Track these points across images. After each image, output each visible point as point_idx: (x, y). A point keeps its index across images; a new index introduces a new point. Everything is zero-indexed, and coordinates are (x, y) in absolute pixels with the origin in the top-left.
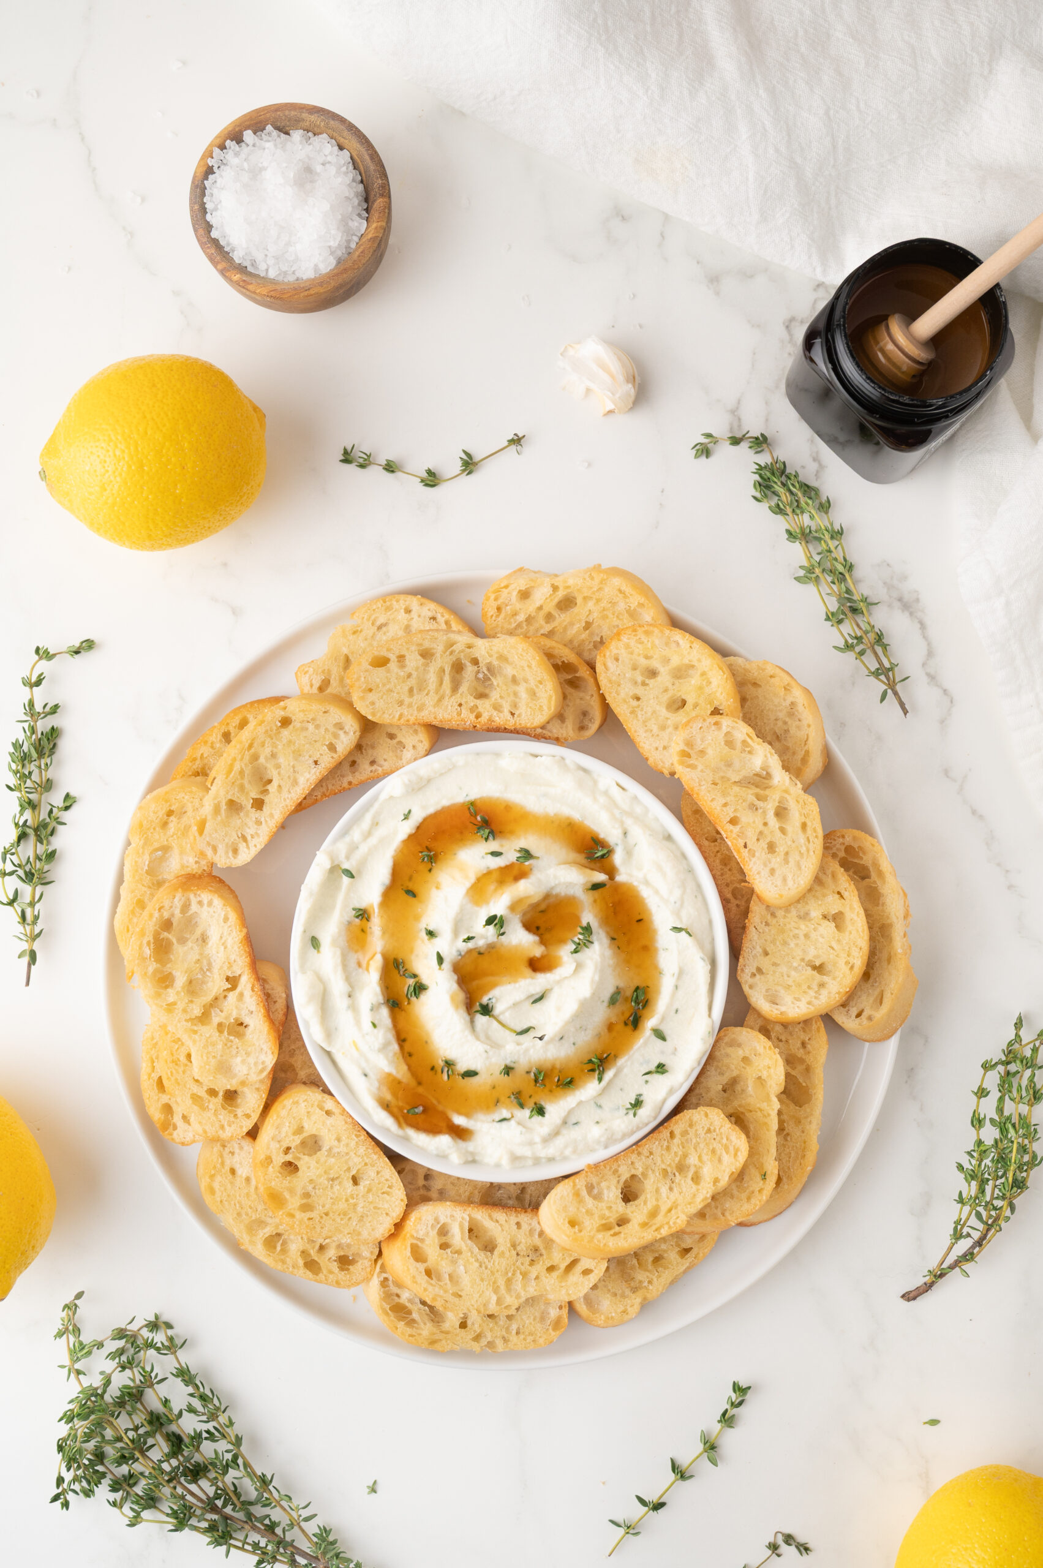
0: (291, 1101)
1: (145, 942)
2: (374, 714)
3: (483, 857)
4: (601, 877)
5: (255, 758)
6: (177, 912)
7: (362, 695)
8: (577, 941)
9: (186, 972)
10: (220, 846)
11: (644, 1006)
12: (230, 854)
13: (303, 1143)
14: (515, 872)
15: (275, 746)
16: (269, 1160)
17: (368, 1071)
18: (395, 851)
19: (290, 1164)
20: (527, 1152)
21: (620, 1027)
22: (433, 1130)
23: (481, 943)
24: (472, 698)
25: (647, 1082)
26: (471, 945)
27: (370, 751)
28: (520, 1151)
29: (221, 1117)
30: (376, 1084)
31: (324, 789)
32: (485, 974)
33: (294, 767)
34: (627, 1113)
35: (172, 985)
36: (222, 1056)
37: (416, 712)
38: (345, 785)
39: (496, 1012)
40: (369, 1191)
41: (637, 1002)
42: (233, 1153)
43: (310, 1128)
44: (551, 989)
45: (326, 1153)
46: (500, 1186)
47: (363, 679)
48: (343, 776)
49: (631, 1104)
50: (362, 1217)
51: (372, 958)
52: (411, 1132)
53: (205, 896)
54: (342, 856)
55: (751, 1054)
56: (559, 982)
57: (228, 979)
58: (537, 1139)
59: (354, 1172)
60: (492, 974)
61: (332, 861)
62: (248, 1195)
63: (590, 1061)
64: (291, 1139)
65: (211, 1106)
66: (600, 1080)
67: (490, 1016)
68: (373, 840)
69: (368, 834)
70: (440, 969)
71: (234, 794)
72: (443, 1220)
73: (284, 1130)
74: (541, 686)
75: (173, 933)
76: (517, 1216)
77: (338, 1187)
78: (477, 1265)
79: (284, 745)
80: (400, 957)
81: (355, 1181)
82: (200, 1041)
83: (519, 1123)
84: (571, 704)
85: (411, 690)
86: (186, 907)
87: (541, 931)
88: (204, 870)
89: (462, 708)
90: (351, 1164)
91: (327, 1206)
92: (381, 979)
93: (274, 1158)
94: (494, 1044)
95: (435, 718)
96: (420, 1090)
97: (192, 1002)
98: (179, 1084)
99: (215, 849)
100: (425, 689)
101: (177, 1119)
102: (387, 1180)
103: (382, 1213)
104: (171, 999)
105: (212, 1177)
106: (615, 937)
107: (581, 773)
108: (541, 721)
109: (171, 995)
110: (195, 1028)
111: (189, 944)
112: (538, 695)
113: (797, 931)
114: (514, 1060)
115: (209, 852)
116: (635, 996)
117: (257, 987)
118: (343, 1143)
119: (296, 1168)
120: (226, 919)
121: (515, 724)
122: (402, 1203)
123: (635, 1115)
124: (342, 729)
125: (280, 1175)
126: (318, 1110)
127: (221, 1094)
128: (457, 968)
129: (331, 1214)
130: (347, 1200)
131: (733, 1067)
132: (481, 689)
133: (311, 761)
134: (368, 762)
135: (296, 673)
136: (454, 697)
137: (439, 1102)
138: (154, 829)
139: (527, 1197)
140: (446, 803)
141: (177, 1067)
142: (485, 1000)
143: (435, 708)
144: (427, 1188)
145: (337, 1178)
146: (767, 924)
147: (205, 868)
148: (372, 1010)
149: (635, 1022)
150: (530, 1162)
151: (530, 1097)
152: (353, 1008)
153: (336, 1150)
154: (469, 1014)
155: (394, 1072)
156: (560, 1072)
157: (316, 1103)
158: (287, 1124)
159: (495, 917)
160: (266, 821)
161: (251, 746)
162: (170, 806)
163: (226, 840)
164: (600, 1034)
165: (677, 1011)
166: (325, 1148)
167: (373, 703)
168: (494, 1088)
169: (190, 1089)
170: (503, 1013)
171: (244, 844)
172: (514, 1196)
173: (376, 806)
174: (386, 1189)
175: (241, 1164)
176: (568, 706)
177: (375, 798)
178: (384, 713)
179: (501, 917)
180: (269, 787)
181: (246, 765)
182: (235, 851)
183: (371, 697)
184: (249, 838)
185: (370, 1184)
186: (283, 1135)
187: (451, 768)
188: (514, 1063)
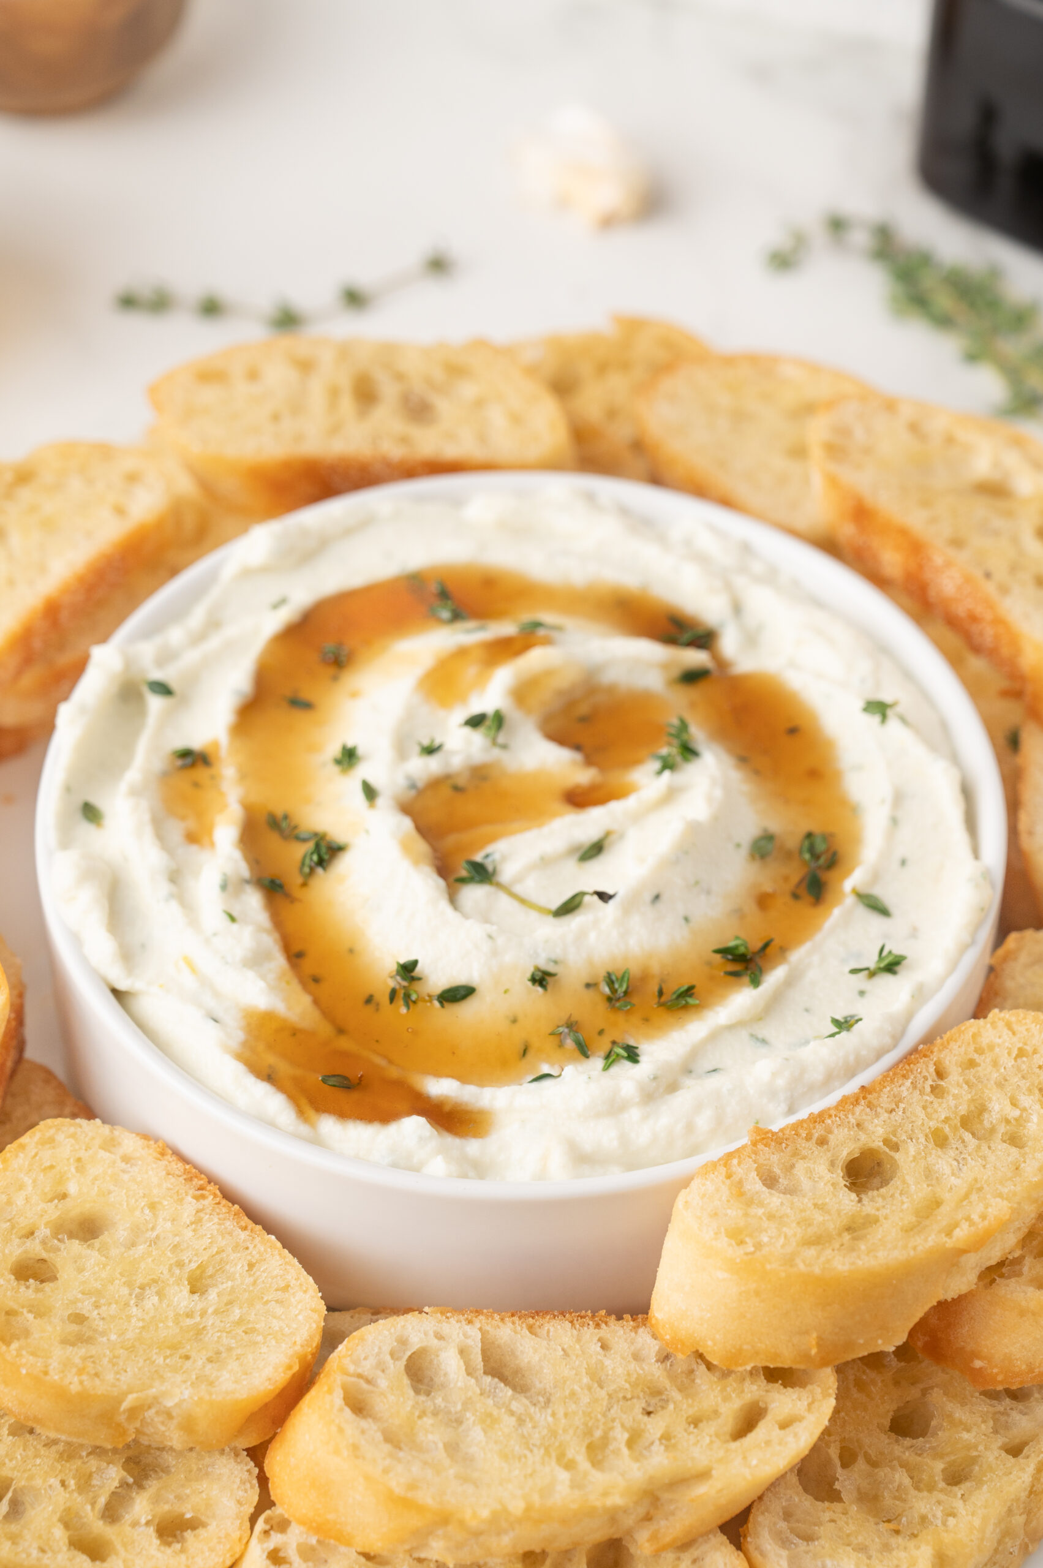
4: (696, 658)
7: (179, 420)
8: (664, 754)
11: (831, 863)
14: (517, 647)
17: (218, 1010)
18: (261, 652)
20: (607, 1139)
21: (784, 899)
22: (379, 1117)
23: (457, 760)
24: (399, 423)
25: (862, 993)
26: (435, 764)
28: (589, 1141)
30: (239, 1036)
32: (470, 824)
37: (289, 443)
39: (506, 875)
40: (233, 1301)
43: (82, 1196)
44: (621, 829)
45: (123, 1240)
47: (179, 400)
52: (329, 1125)
54: (147, 661)
56: (636, 815)
59: (192, 1269)
60: (488, 821)
61: (127, 663)
63: (728, 957)
64: (39, 1208)
66: (756, 986)
67: (491, 885)
69: (199, 638)
70: (372, 808)
72: (416, 1341)
73: (22, 1192)
74: (532, 407)
77: (155, 1299)
78: (512, 1421)
80: (280, 808)
87: (584, 748)
89: (382, 438)
91: (129, 1334)
92: (241, 841)
96: (344, 1044)
100: (303, 412)
102: (275, 1277)
103: (267, 1341)
106: (748, 756)
108: (539, 455)
112: (527, 420)
114: (553, 957)
116: (806, 847)
119: (53, 1272)
121: (488, 458)
122: (316, 1316)
124: (139, 482)
128: (410, 807)
130: (177, 1322)
136: (363, 425)
137: (391, 1062)
142: (477, 858)
143: (327, 438)
145: (152, 1282)
148: (224, 887)
149: (815, 889)
151: (601, 1032)
152: (181, 895)
154: (443, 881)
155: (280, 1008)
156: (661, 978)
159: (483, 716)
164: (741, 909)
165: (903, 863)
168: (514, 1021)
170: (519, 879)
173: (215, 590)
174: (273, 1294)
179: (497, 716)
183: (198, 423)
185: (233, 1288)
186: (19, 1203)
187: (366, 523)
188: (556, 962)
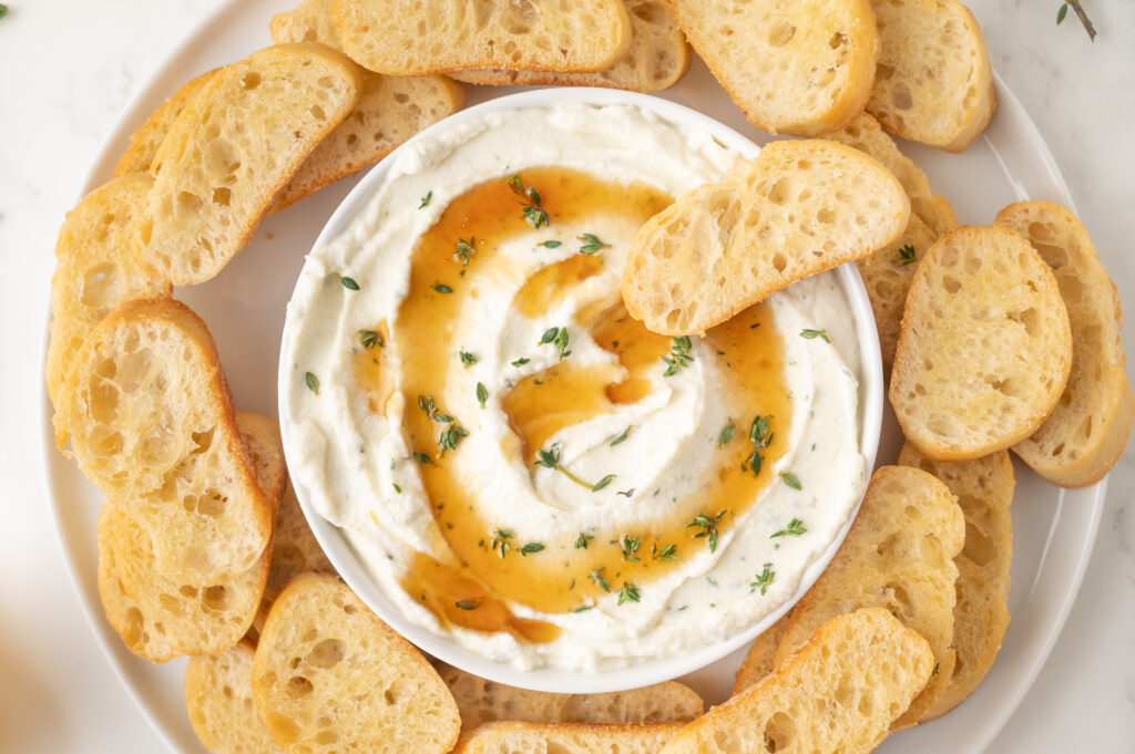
0: (297, 596)
1: (79, 392)
2: (372, 62)
3: (534, 250)
5: (214, 132)
6: (121, 348)
7: (354, 35)
8: (670, 357)
9: (138, 431)
10: (174, 257)
11: (768, 443)
12: (189, 267)
13: (318, 651)
14: (580, 267)
15: (239, 114)
16: (271, 676)
17: (393, 551)
18: (413, 249)
19: (303, 680)
20: (618, 651)
21: (737, 473)
22: (488, 629)
23: (538, 367)
24: (507, 33)
25: (777, 546)
26: (524, 370)
27: (374, 121)
28: (607, 651)
29: (202, 623)
30: (405, 568)
31: (314, 176)
32: (546, 410)
33: (268, 143)
34: (753, 591)
35: (121, 450)
36: (193, 542)
37: (430, 57)
38: (343, 168)
39: (566, 460)
40: (410, 710)
41: (759, 439)
42: (227, 668)
43: (325, 631)
44: (639, 426)
45: (348, 664)
46: (585, 697)
47: (354, 13)
48: (339, 157)
49: (758, 577)
50: (402, 746)
51: (390, 397)
52: (457, 632)
53: (158, 326)
54: (340, 261)
55: (918, 503)
56: (648, 416)
57: (196, 437)
58: (631, 633)
59: (387, 687)
60: (557, 410)
61: (327, 267)
62: (249, 723)
63: (695, 523)
64: (300, 646)
65: (188, 610)
66: (714, 547)
67: (556, 468)
68: (382, 237)
69: (375, 229)
70: (483, 407)
71: (188, 184)
73: (291, 635)
74: (601, 11)
75: (116, 378)
76: (612, 737)
77: (367, 708)
79: (252, 113)
80: (428, 393)
81: (390, 698)
82: (162, 523)
83: (605, 612)
84: (642, 42)
85: (422, 26)
86: (132, 342)
87: (620, 347)
88: (161, 294)
89: (494, 47)
90: (383, 676)
91: (355, 734)
92: (403, 425)
93: (278, 673)
94: (565, 507)
95: (457, 62)
96: (467, 573)
97: (147, 470)
98: (142, 582)
99: (167, 261)
100: (441, 23)
101: (149, 628)
102: (433, 695)
103: (429, 741)
104: (119, 469)
105: (201, 700)
106: (723, 350)
107: (664, 127)
108: (605, 58)
109: (119, 463)
110: (155, 506)
111: (140, 392)
112: (597, 24)
113: (972, 336)
114: (593, 527)
115: (160, 266)
116: (755, 430)
117: (236, 446)
118: (369, 650)
119: (310, 687)
120: (188, 356)
121: (569, 64)
122: (455, 725)
123: (763, 592)
124: (330, 86)
125: (287, 697)
126: (334, 607)
127: (200, 592)
128: (506, 404)
129: (360, 745)
130: (380, 725)
131: (893, 520)
132: (519, 22)
133: (290, 133)
134: (372, 136)
135: (271, 26)
136: (481, 32)
137: (493, 589)
138: (89, 242)
139: (623, 709)
140: (479, 179)
141: (138, 559)
142: (547, 446)
143: (456, 48)
144: (489, 701)
145: (366, 695)
146: (930, 326)
147: (162, 291)
148: (393, 468)
149: (756, 465)
150: (623, 663)
151: (618, 575)
152: (368, 466)
153: (361, 659)
154: (528, 467)
155: (429, 551)
156: (657, 539)
157: (331, 597)
158: (294, 628)
159: (556, 330)
160: (235, 220)
161: (207, 117)
162: (108, 208)
163: (183, 248)
164: (709, 484)
165: (814, 447)
166: (346, 657)
167: (370, 47)
168: (567, 565)
169: (158, 587)
170: (573, 462)
171: (207, 252)
172: (607, 706)
173: (384, 189)
174: (432, 707)
175: (237, 681)
176: (638, 44)
177: (382, 178)
178: (386, 59)
179: (565, 330)
180: (236, 173)
181: (202, 143)
182: (196, 263)
183: (367, 37)
184: (213, 243)
185: (410, 702)
186: (289, 642)
187: (484, 131)
188: (593, 530)
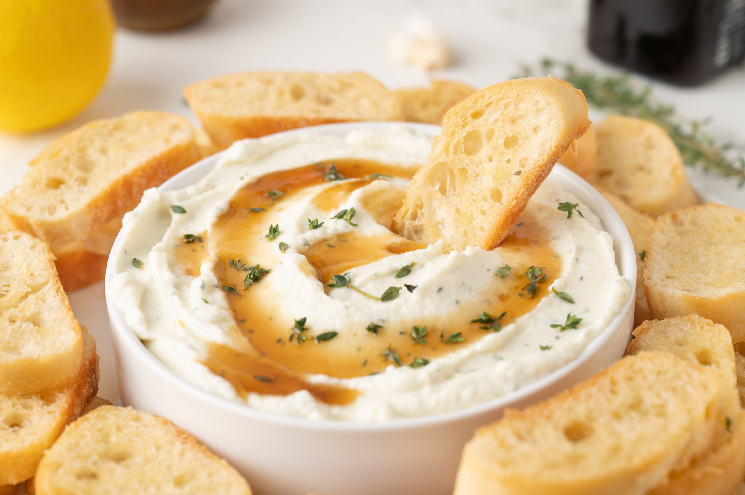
21: (515, 298)
23: (330, 232)
24: (315, 105)
26: (318, 234)
39: (356, 282)
41: (534, 276)
44: (421, 263)
54: (173, 198)
63: (479, 321)
67: (348, 287)
70: (284, 252)
81: (178, 483)
92: (214, 268)
96: (265, 360)
100: (265, 100)
114: (382, 318)
116: (529, 274)
119: (97, 475)
128: (305, 251)
136: (295, 105)
137: (289, 368)
143: (275, 110)
148: (203, 287)
149: (533, 291)
151: (408, 354)
155: (230, 343)
159: (346, 212)
160: (89, 191)
163: (43, 203)
164: (490, 300)
165: (581, 279)
168: (360, 349)
170: (363, 284)
171: (63, 206)
177: (212, 165)
182: (52, 211)
184: (69, 202)
188: (383, 321)
